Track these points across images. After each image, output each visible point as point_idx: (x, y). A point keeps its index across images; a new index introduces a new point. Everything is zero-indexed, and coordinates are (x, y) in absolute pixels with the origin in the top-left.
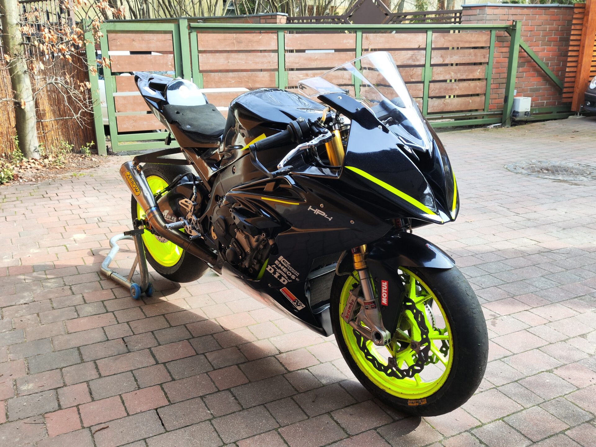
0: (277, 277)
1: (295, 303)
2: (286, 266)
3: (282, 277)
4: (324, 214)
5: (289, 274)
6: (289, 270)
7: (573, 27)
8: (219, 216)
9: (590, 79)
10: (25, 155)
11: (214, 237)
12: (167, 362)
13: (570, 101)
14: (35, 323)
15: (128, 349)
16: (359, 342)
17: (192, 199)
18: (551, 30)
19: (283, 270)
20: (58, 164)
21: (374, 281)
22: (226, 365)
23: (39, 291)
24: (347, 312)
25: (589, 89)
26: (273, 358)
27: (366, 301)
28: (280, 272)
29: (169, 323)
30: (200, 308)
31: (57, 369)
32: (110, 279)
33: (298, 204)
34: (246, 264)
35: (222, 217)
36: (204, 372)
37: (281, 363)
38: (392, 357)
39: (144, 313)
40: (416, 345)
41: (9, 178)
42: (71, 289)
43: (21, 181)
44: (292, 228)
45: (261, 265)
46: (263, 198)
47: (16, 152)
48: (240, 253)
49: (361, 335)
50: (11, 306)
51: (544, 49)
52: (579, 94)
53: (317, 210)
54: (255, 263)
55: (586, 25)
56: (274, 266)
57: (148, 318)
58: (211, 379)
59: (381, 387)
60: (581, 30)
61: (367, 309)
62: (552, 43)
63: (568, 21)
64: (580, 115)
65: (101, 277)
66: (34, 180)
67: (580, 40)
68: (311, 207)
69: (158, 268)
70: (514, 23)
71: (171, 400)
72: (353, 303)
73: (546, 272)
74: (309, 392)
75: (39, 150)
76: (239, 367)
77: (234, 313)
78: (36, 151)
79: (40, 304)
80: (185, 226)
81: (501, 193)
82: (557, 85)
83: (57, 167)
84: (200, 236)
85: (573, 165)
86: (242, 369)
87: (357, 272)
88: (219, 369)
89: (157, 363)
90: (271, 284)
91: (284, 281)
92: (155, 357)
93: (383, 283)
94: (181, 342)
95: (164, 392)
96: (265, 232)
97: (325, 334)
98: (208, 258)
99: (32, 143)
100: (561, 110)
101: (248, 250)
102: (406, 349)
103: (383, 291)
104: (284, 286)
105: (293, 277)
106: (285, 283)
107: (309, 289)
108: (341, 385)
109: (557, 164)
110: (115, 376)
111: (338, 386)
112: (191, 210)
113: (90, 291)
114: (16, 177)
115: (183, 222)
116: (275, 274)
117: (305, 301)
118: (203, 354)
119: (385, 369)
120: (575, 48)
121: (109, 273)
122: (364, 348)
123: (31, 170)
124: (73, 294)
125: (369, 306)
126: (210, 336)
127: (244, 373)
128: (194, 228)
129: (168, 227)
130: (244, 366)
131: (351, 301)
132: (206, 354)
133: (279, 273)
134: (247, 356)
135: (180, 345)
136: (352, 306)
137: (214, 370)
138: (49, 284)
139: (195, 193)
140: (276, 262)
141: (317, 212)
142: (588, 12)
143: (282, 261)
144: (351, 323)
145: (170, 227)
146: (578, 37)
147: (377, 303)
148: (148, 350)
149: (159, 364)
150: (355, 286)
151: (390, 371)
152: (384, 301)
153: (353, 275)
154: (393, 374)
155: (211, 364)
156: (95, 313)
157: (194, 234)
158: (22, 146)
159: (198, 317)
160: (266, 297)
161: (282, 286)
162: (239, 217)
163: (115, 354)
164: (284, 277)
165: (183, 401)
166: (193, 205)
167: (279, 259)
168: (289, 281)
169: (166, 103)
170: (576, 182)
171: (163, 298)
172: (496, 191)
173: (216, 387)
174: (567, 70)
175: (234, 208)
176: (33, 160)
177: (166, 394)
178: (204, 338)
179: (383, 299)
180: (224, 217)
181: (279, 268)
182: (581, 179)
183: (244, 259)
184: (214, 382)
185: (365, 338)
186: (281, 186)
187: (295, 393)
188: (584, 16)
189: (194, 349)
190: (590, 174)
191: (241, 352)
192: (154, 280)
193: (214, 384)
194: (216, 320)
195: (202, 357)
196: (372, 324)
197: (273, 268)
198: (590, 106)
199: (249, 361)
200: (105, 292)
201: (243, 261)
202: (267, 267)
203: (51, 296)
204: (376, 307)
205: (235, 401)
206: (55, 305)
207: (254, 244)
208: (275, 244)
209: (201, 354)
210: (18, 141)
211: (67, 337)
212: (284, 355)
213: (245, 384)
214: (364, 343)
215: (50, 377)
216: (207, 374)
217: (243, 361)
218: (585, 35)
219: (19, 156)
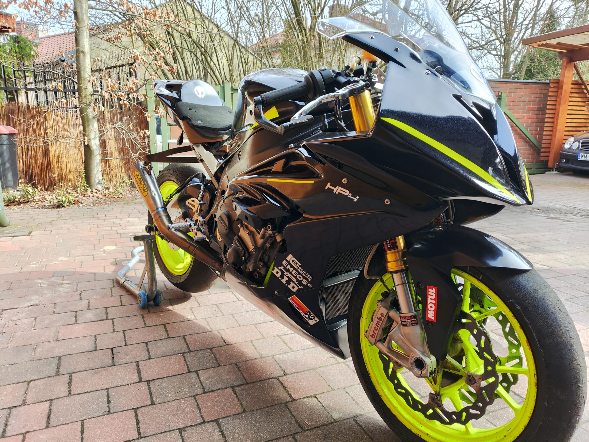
0: (285, 283)
1: (307, 316)
2: (296, 268)
3: (291, 283)
4: (347, 193)
5: (300, 277)
6: (299, 273)
7: (549, 99)
8: (223, 211)
9: (564, 141)
10: (90, 186)
11: (219, 239)
12: (151, 380)
13: (547, 159)
14: (28, 328)
15: (113, 362)
16: (386, 369)
17: (199, 198)
18: (530, 101)
19: (293, 273)
20: (117, 194)
21: (417, 286)
22: (219, 387)
23: (48, 295)
24: (373, 329)
25: (564, 149)
26: (276, 381)
27: (402, 315)
28: (289, 275)
29: (168, 334)
30: (205, 319)
31: (25, 382)
32: (122, 286)
33: (313, 182)
34: (250, 267)
35: (226, 213)
36: (192, 395)
37: (285, 388)
38: (433, 392)
39: (144, 321)
40: (475, 380)
41: (69, 202)
42: (80, 294)
43: (81, 205)
44: (304, 215)
45: (268, 268)
46: (269, 180)
47: (82, 183)
48: (243, 252)
49: (390, 360)
50: (13, 308)
51: (524, 117)
52: (555, 154)
53: (337, 187)
54: (261, 266)
55: (560, 97)
56: (282, 268)
57: (147, 327)
58: (198, 405)
59: (415, 431)
60: (556, 101)
61: (405, 325)
62: (531, 111)
63: (544, 94)
64: (556, 171)
65: (115, 284)
66: (92, 205)
67: (555, 109)
68: (329, 183)
69: (170, 277)
70: (500, 94)
71: (141, 432)
72: (383, 318)
73: (569, 295)
74: (317, 429)
75: (102, 183)
76: (234, 391)
77: (240, 326)
78: (99, 183)
79: (43, 307)
80: (191, 228)
81: (502, 225)
82: (536, 146)
83: (116, 197)
84: (205, 238)
85: (561, 206)
86: (238, 394)
87: (390, 275)
88: (210, 392)
89: (140, 381)
90: (278, 292)
91: (293, 287)
92: (140, 373)
93: (430, 290)
94: (174, 357)
95: (137, 419)
96: (271, 224)
97: (341, 355)
98: (215, 264)
99: (97, 176)
100: (539, 167)
101: (251, 247)
102: (455, 384)
103: (430, 301)
104: (293, 293)
105: (305, 282)
106: (295, 290)
107: (323, 299)
108: (356, 422)
109: (546, 205)
110: (87, 395)
111: (353, 422)
112: (197, 210)
113: (99, 297)
114: (76, 202)
115: (188, 223)
116: (283, 278)
117: (318, 313)
118: (196, 372)
119: (423, 409)
120: (551, 116)
121: (122, 281)
122: (393, 378)
123: (92, 198)
124: (81, 299)
125: (409, 323)
126: (208, 350)
127: (239, 399)
128: (200, 230)
129: (171, 228)
130: (240, 389)
131: (379, 315)
132: (199, 372)
133: (288, 277)
134: (246, 377)
135: (173, 359)
136: (381, 322)
137: (205, 392)
138: (61, 289)
139: (202, 192)
140: (284, 262)
141: (338, 190)
142: (562, 86)
143: (291, 261)
144: (379, 344)
145: (173, 227)
146: (553, 107)
147: (420, 316)
148: (135, 364)
149: (142, 381)
150: (385, 295)
151: (430, 411)
152: (431, 315)
153: (382, 281)
154: (435, 416)
155: (202, 385)
156: (94, 320)
157: (200, 235)
158: (88, 179)
159: (200, 327)
160: (273, 308)
161: (291, 293)
162: (241, 207)
163: (97, 367)
164: (294, 282)
165: (156, 434)
166: (200, 204)
167: (288, 258)
168: (300, 287)
169: (180, 100)
170: (568, 219)
171: (170, 308)
172: (496, 225)
173: (202, 416)
174: (544, 133)
175: (238, 198)
176: (97, 191)
177: (138, 422)
178: (201, 352)
179: (429, 312)
180: (228, 212)
181: (288, 271)
182: (571, 217)
183: (247, 261)
184: (200, 410)
185: (396, 363)
186: (293, 163)
187: (299, 430)
188: (559, 89)
189: (187, 365)
190: (578, 213)
191: (240, 371)
192: (167, 289)
193: (200, 412)
194: (219, 333)
195: (194, 375)
196: (411, 347)
197: (281, 270)
198: (565, 163)
199: (247, 383)
200: (113, 299)
201: (247, 263)
202: (273, 269)
203: (58, 300)
204: (417, 324)
205: (221, 437)
206: (57, 310)
207: (260, 241)
208: (283, 241)
209: (193, 372)
210: (85, 175)
211: (54, 344)
212: (289, 377)
213: (237, 414)
214: (394, 372)
215: (11, 392)
216: (195, 398)
217: (240, 382)
218: (560, 104)
219: (84, 186)
